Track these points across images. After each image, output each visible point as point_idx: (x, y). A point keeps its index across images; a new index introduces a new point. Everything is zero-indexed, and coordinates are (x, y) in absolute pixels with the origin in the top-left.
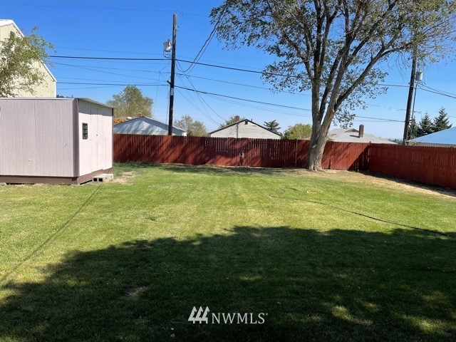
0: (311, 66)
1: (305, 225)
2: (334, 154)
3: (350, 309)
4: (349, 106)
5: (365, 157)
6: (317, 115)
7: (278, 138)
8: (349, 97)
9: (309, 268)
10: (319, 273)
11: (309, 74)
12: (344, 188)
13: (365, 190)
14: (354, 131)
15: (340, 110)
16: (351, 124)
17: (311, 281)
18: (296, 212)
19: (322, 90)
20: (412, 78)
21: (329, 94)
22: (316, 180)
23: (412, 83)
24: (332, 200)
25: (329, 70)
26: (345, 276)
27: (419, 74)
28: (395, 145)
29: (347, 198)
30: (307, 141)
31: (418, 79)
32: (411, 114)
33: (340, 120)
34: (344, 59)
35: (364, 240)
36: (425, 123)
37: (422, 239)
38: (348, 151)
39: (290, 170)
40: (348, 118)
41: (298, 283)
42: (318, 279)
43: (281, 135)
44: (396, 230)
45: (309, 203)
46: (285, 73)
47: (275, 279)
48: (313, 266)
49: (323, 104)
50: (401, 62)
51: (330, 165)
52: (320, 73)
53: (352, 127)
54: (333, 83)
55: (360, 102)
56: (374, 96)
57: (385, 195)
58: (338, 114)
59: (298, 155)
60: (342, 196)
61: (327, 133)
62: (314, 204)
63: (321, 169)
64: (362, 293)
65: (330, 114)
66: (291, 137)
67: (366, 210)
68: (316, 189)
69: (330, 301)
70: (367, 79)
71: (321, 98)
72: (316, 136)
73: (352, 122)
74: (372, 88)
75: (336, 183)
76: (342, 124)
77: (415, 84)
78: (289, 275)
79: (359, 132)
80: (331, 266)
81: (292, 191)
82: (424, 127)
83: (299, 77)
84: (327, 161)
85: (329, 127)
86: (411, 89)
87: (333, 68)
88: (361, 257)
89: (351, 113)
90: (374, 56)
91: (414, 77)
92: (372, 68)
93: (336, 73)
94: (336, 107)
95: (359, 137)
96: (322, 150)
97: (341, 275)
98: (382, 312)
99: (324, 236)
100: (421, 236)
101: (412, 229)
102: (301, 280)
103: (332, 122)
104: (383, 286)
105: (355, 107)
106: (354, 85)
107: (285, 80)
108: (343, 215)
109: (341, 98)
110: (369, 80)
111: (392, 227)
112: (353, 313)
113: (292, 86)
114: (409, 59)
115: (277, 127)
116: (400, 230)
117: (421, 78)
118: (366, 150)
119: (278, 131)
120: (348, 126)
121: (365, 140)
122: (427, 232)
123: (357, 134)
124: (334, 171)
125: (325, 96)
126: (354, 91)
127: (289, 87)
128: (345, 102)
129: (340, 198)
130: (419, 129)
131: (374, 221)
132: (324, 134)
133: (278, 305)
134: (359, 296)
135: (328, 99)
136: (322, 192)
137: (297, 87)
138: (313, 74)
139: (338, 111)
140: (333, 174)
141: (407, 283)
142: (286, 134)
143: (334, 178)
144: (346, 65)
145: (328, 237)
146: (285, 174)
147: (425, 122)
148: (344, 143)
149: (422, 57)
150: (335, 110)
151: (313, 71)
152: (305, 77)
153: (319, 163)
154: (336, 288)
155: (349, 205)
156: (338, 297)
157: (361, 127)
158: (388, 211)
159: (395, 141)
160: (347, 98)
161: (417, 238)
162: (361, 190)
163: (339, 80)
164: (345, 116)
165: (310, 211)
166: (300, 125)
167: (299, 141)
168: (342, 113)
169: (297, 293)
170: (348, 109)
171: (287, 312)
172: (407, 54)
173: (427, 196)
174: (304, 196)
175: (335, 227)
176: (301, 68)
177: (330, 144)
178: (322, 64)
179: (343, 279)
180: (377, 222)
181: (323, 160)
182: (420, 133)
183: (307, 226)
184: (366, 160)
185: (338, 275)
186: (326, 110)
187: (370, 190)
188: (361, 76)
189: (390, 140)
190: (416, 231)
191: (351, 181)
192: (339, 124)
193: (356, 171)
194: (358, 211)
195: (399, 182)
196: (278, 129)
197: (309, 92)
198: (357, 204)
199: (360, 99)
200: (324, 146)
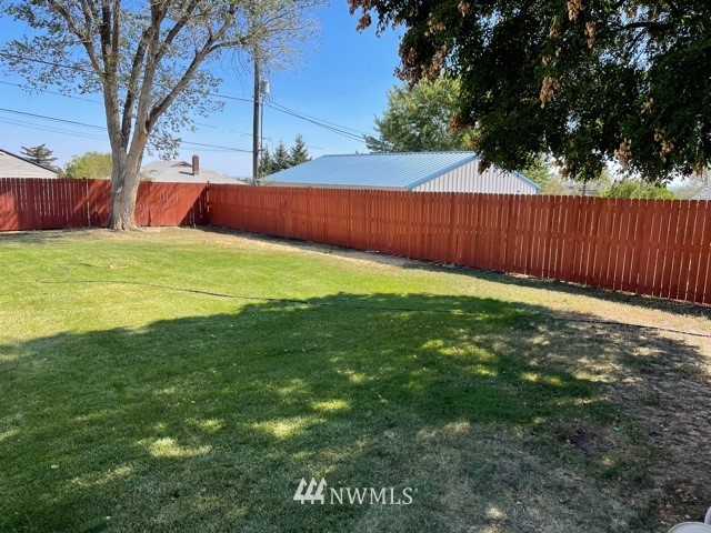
0: (98, 50)
1: (106, 323)
2: (154, 202)
3: (179, 438)
4: (170, 124)
5: (203, 205)
6: (119, 137)
7: (52, 176)
8: (168, 109)
9: (111, 393)
10: (129, 396)
11: (95, 65)
12: (174, 254)
13: (204, 255)
14: (185, 164)
15: (157, 131)
16: (176, 154)
17: (114, 412)
18: (89, 303)
19: (122, 95)
20: (256, 88)
21: (135, 104)
22: (126, 246)
23: (256, 98)
24: (153, 276)
25: (130, 62)
26: (173, 390)
27: (264, 84)
28: (243, 186)
29: (178, 269)
30: (105, 182)
31: (263, 91)
32: (259, 141)
33: (157, 147)
34: (153, 46)
35: (202, 330)
36: (281, 156)
37: (279, 313)
38: (176, 196)
39: (81, 232)
40: (169, 144)
41: (91, 423)
42: (128, 407)
43: (58, 172)
44: (247, 306)
45: (114, 286)
46: (49, 59)
47: (46, 426)
48: (119, 387)
49: (127, 119)
50: (239, 65)
51: (150, 220)
52: (114, 65)
53: (179, 159)
54: (140, 85)
55: (186, 120)
56: (206, 113)
57: (233, 258)
58: (154, 136)
59: (92, 206)
60: (170, 266)
61: (138, 168)
62: (122, 286)
63: (135, 227)
64: (197, 409)
65: (140, 137)
66: (78, 175)
67: (205, 284)
68: (128, 261)
69: (147, 436)
70: (193, 84)
71: (121, 108)
72: (121, 172)
73: (178, 150)
74: (202, 100)
75: (161, 247)
76: (162, 152)
77: (260, 98)
78: (76, 413)
79: (193, 167)
80: (148, 380)
81: (83, 268)
82: (279, 161)
83: (76, 68)
84: (145, 213)
85: (141, 157)
86: (256, 105)
87: (137, 59)
88: (197, 355)
89: (175, 136)
90: (200, 49)
91: (258, 88)
92: (199, 68)
93: (143, 68)
94: (148, 125)
95: (193, 174)
96: (134, 195)
97: (166, 391)
98: (224, 428)
99: (138, 335)
100: (278, 309)
101: (266, 302)
102: (96, 416)
103: (145, 150)
104: (226, 390)
105: (180, 128)
106: (175, 91)
107: (48, 70)
108: (170, 297)
109: (156, 111)
110: (196, 87)
111: (241, 303)
112: (183, 443)
113: (64, 83)
114: (249, 61)
115: (50, 157)
116: (251, 306)
117: (268, 90)
118: (204, 194)
119: (52, 164)
120: (172, 157)
121: (201, 179)
122: (284, 302)
123: (190, 170)
124: (158, 230)
125: (128, 106)
126: (175, 101)
127: (59, 84)
128: (162, 118)
129: (167, 271)
130: (274, 164)
131: (217, 297)
132: (134, 170)
133: (53, 470)
134: (193, 414)
135: (134, 111)
136: (137, 264)
137: (75, 85)
138: (102, 65)
139: (153, 132)
140: (155, 234)
141: (258, 378)
142: (69, 170)
143: (158, 240)
144: (157, 57)
145: (145, 335)
146: (68, 239)
147: (280, 154)
148: (169, 184)
149: (266, 60)
150: (148, 130)
151: (101, 61)
152: (88, 70)
153: (130, 219)
154: (159, 412)
155: (180, 279)
156: (161, 426)
157: (195, 159)
158: (237, 281)
159: (246, 180)
160: (164, 111)
161: (272, 312)
162: (198, 255)
163: (148, 80)
164: (165, 142)
165: (115, 298)
166: (95, 154)
167: (92, 182)
168: (160, 135)
169: (90, 440)
170: (169, 130)
171: (70, 478)
172: (245, 54)
173: (285, 255)
174: (105, 275)
175: (158, 317)
176: (78, 53)
177: (146, 187)
178: (115, 50)
179: (169, 396)
180: (221, 299)
181: (138, 213)
182: (275, 168)
183: (108, 324)
184: (204, 209)
185: (161, 392)
186: (132, 130)
187: (212, 254)
188: (183, 79)
189: (238, 179)
190: (272, 303)
191: (185, 242)
192: (156, 153)
193: (191, 226)
194: (194, 288)
195: (252, 238)
196: (52, 160)
197: (100, 97)
198: (194, 276)
199: (186, 115)
200: (135, 189)
